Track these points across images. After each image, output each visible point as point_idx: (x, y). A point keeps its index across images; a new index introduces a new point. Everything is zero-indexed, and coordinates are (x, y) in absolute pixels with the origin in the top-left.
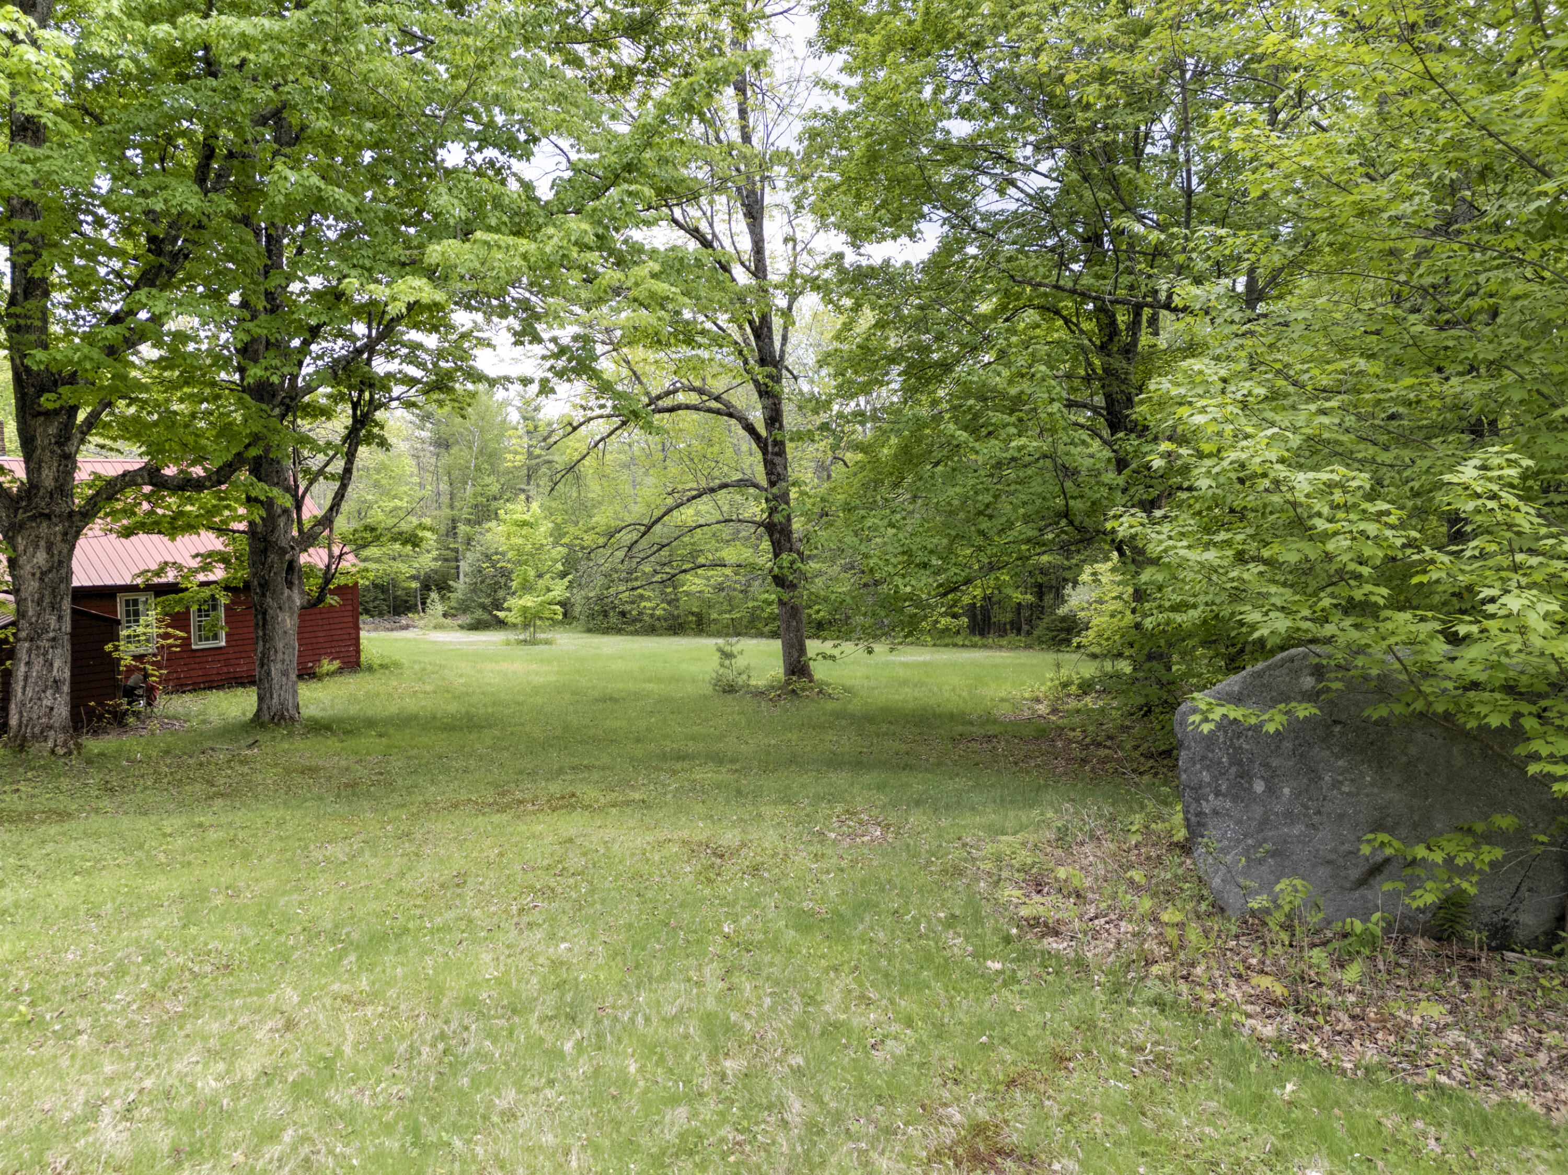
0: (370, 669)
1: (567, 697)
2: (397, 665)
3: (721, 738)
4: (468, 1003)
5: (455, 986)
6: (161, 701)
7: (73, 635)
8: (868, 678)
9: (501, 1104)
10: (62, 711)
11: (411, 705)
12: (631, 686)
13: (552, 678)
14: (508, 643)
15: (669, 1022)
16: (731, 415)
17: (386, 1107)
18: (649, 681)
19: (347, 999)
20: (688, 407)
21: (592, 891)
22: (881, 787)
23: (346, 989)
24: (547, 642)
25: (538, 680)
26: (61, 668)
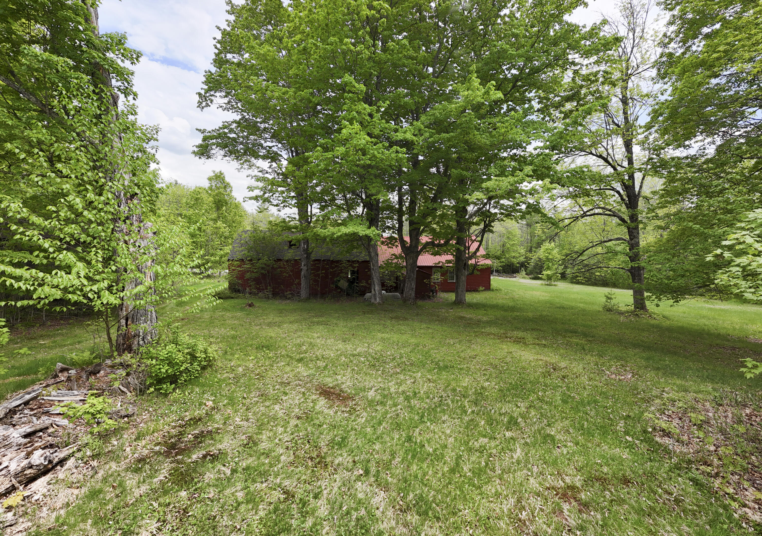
0: (493, 290)
1: (548, 305)
2: (500, 290)
3: (595, 328)
4: (454, 390)
5: (453, 384)
6: (438, 294)
7: (417, 278)
8: (684, 313)
9: (443, 418)
10: (413, 295)
11: (500, 302)
12: (573, 304)
13: (547, 298)
14: (542, 285)
15: (500, 414)
16: (615, 216)
17: (420, 409)
18: (581, 303)
19: (429, 380)
20: (597, 214)
21: (507, 369)
22: (648, 359)
23: (431, 377)
24: (555, 285)
25: (542, 298)
26: (414, 286)
